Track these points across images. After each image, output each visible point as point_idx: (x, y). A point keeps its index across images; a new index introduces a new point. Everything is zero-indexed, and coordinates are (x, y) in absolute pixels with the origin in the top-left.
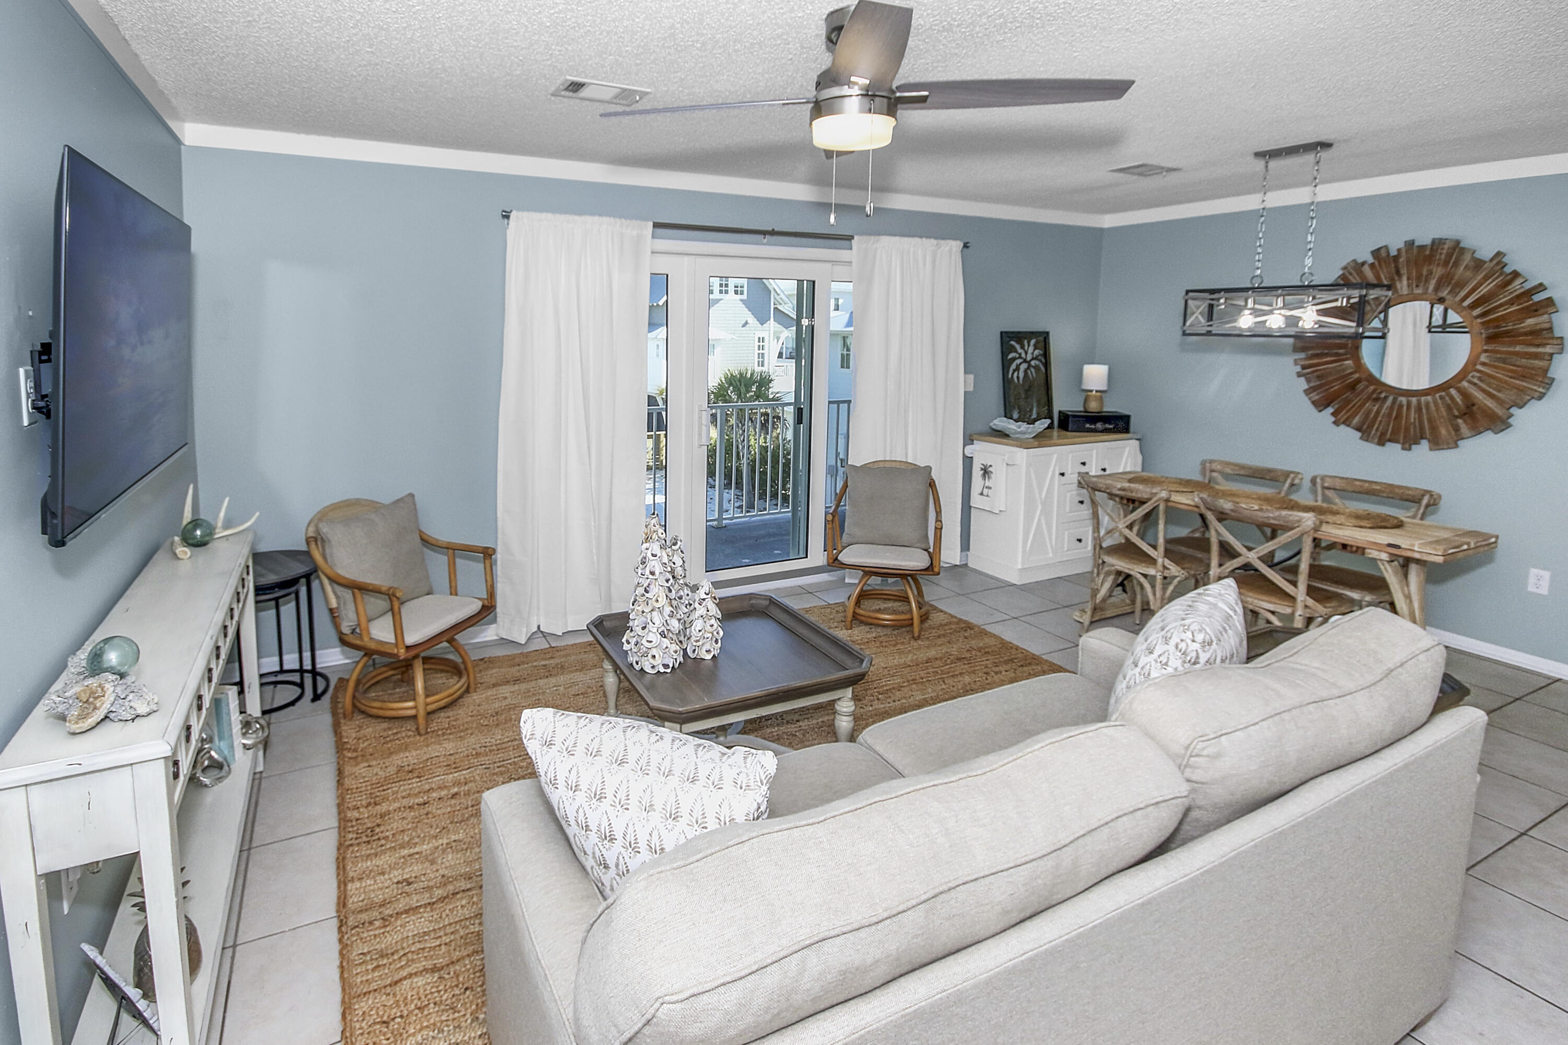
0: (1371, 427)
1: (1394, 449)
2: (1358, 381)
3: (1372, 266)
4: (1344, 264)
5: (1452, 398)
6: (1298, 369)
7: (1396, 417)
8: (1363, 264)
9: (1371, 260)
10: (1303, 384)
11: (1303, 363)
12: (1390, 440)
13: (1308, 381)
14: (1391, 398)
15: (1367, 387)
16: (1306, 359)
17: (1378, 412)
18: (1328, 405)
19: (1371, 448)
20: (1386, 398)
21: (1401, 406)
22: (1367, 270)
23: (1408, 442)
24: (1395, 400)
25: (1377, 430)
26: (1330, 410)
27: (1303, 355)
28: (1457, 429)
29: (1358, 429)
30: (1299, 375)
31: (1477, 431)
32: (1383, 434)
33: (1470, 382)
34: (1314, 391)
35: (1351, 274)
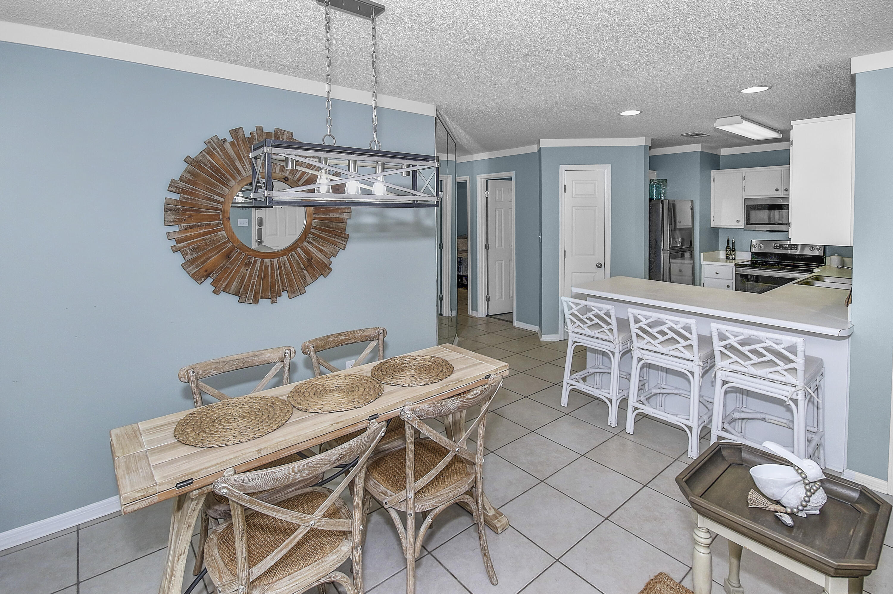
0: (246, 290)
1: (265, 303)
2: (233, 248)
3: (232, 144)
4: (207, 138)
5: (299, 256)
6: (173, 243)
7: (264, 277)
8: (224, 141)
9: (229, 139)
10: (179, 259)
11: (177, 236)
12: (262, 298)
13: (185, 254)
14: (259, 261)
15: (240, 253)
16: (180, 231)
17: (251, 275)
18: (207, 276)
19: (249, 308)
20: (255, 261)
21: (266, 267)
22: (228, 146)
23: (274, 298)
24: (262, 261)
25: (251, 291)
26: (210, 280)
27: (176, 229)
28: (304, 278)
29: (236, 294)
30: (175, 250)
31: (315, 278)
32: (256, 294)
33: (308, 242)
34: (192, 264)
35: (214, 149)
